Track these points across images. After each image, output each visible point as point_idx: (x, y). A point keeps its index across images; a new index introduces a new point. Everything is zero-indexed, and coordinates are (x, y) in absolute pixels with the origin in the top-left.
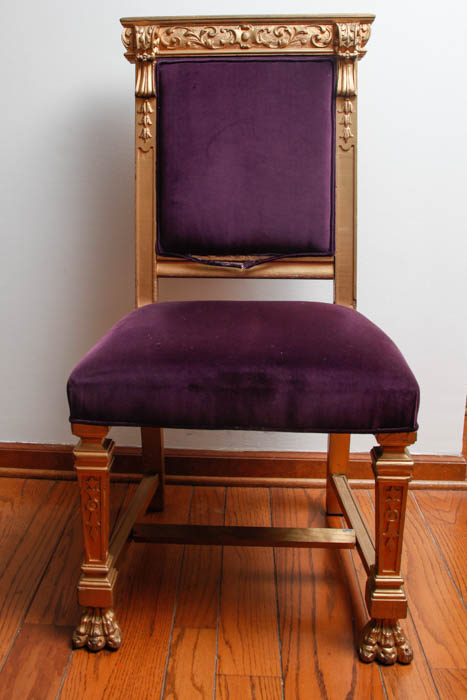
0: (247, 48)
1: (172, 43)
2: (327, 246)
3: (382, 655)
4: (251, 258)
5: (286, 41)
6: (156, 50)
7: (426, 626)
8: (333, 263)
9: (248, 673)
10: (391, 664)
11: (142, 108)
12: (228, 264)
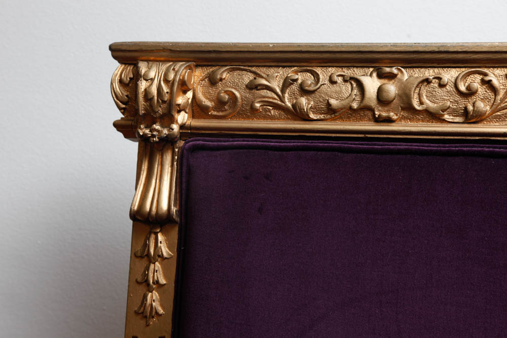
0: (389, 120)
1: (220, 104)
5: (483, 107)
6: (182, 118)
11: (146, 246)
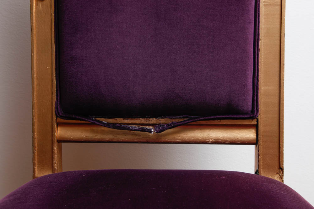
2: (250, 108)
4: (162, 121)
8: (256, 127)
12: (137, 127)
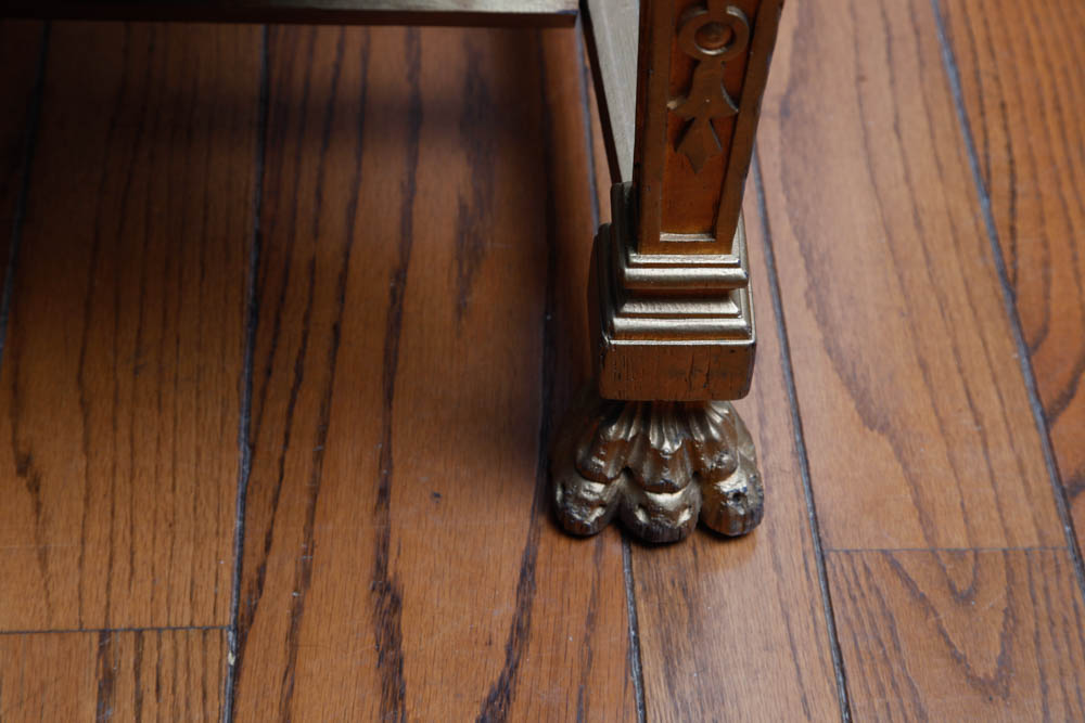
3: (641, 516)
7: (830, 349)
9: (95, 619)
10: (675, 539)
